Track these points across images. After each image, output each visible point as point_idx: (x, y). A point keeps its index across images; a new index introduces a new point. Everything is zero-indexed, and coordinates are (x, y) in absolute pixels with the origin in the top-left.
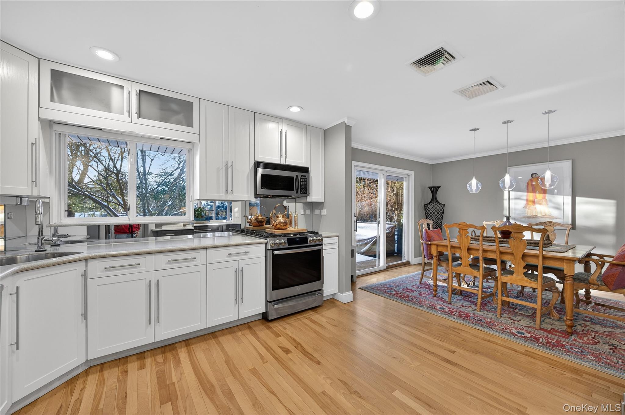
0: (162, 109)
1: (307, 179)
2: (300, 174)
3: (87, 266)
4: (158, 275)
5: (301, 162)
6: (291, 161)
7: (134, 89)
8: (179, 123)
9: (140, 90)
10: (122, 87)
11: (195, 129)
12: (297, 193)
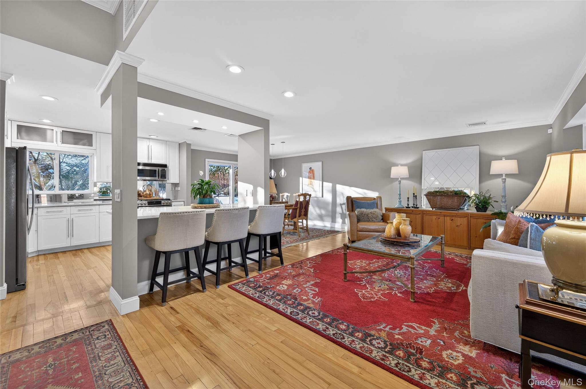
0: (74, 139)
1: (165, 171)
2: (160, 169)
3: (37, 210)
4: (72, 216)
5: (162, 161)
6: (154, 161)
7: (60, 130)
8: (84, 145)
9: (62, 131)
10: (53, 130)
11: (94, 147)
12: (159, 178)
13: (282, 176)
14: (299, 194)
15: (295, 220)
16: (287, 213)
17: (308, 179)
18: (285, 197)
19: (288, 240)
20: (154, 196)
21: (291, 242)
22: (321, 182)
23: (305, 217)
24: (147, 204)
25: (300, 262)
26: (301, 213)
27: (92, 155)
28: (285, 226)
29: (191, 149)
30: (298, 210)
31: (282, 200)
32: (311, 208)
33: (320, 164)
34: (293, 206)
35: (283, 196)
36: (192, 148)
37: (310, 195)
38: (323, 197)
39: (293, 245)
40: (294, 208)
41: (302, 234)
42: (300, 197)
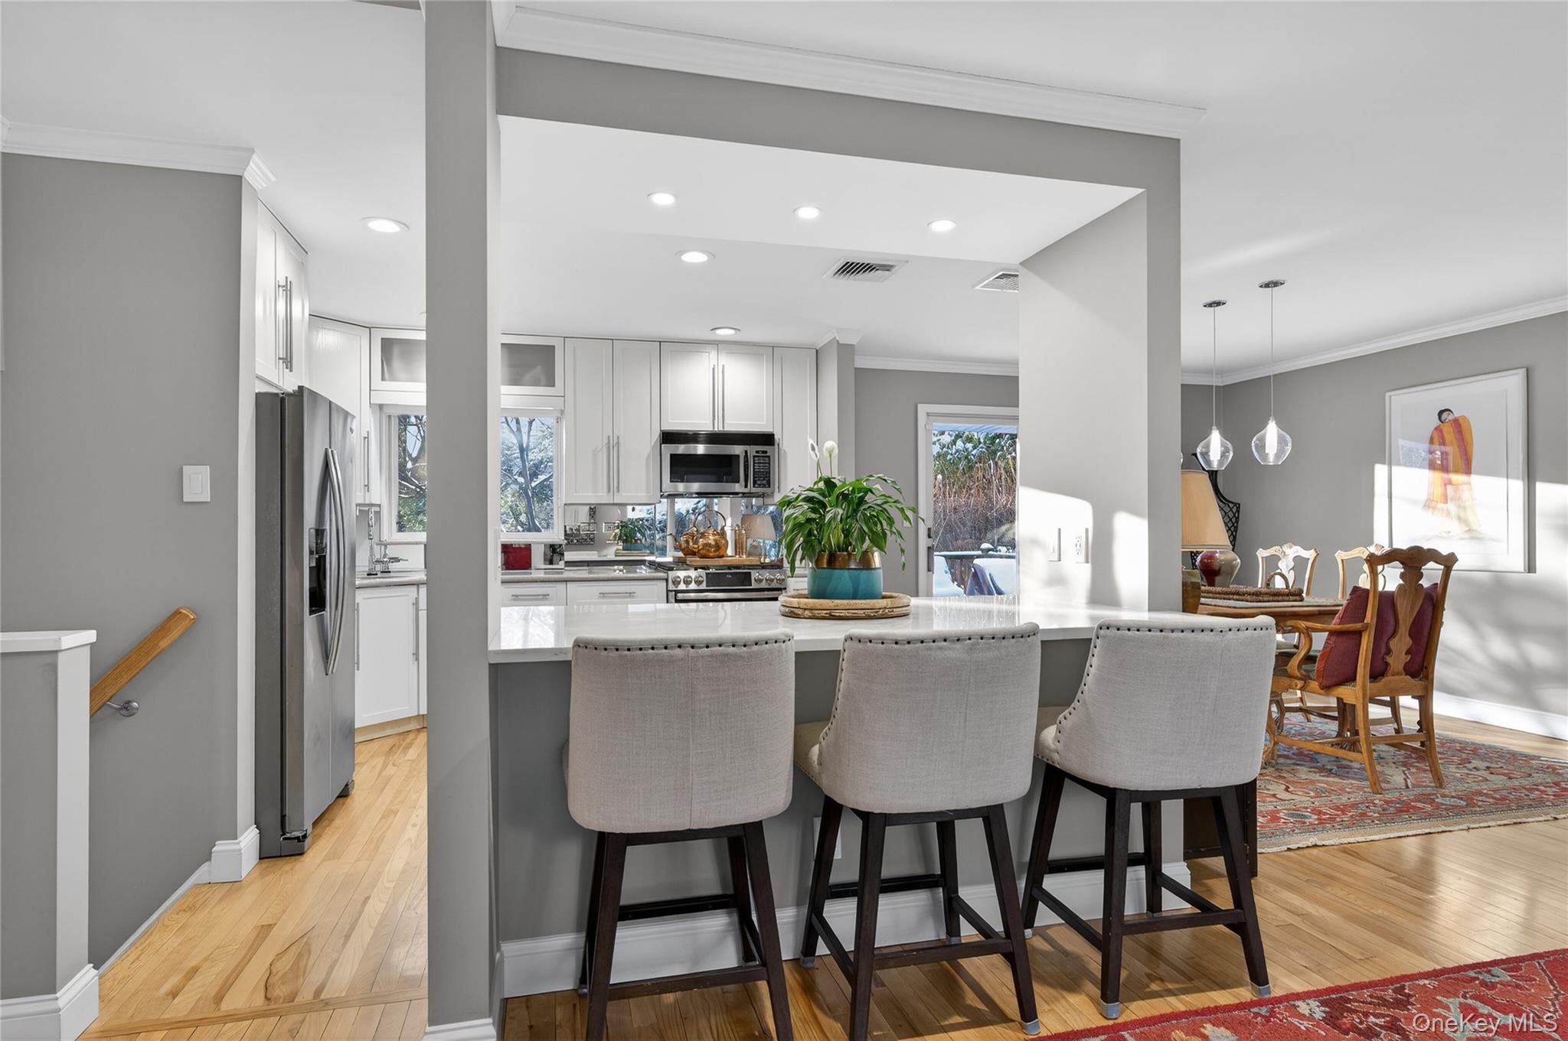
1: (769, 457)
2: (752, 450)
5: (758, 422)
6: (735, 424)
8: (535, 382)
11: (558, 387)
12: (746, 486)
13: (1265, 456)
14: (1372, 549)
15: (1350, 693)
16: (1296, 647)
17: (1426, 474)
18: (1285, 566)
19: (1301, 799)
20: (730, 551)
21: (1325, 822)
22: (1518, 487)
23: (1416, 683)
24: (705, 583)
25: (1389, 994)
26: (1390, 660)
27: (559, 415)
28: (1287, 715)
29: (856, 369)
30: (1366, 643)
31: (1269, 583)
32: (1452, 633)
33: (1512, 383)
34: (1336, 619)
35: (1272, 561)
36: (861, 362)
37: (1449, 561)
38: (1531, 567)
39: (1333, 838)
40: (1338, 627)
41: (1396, 777)
42: (1380, 568)
